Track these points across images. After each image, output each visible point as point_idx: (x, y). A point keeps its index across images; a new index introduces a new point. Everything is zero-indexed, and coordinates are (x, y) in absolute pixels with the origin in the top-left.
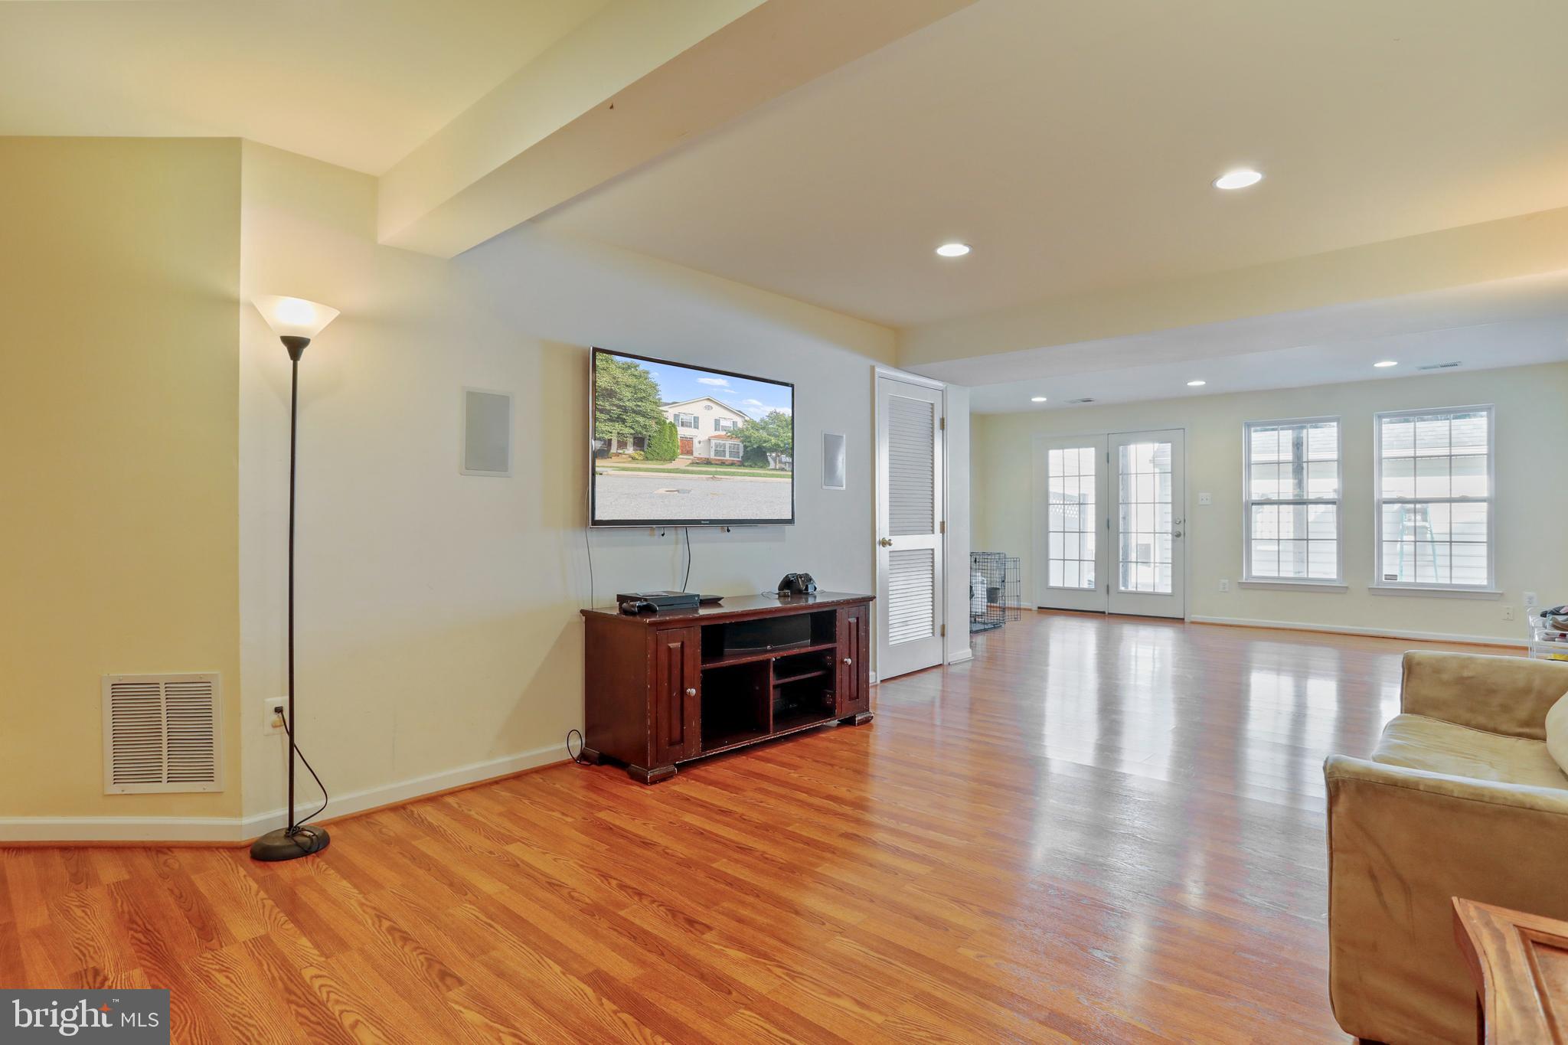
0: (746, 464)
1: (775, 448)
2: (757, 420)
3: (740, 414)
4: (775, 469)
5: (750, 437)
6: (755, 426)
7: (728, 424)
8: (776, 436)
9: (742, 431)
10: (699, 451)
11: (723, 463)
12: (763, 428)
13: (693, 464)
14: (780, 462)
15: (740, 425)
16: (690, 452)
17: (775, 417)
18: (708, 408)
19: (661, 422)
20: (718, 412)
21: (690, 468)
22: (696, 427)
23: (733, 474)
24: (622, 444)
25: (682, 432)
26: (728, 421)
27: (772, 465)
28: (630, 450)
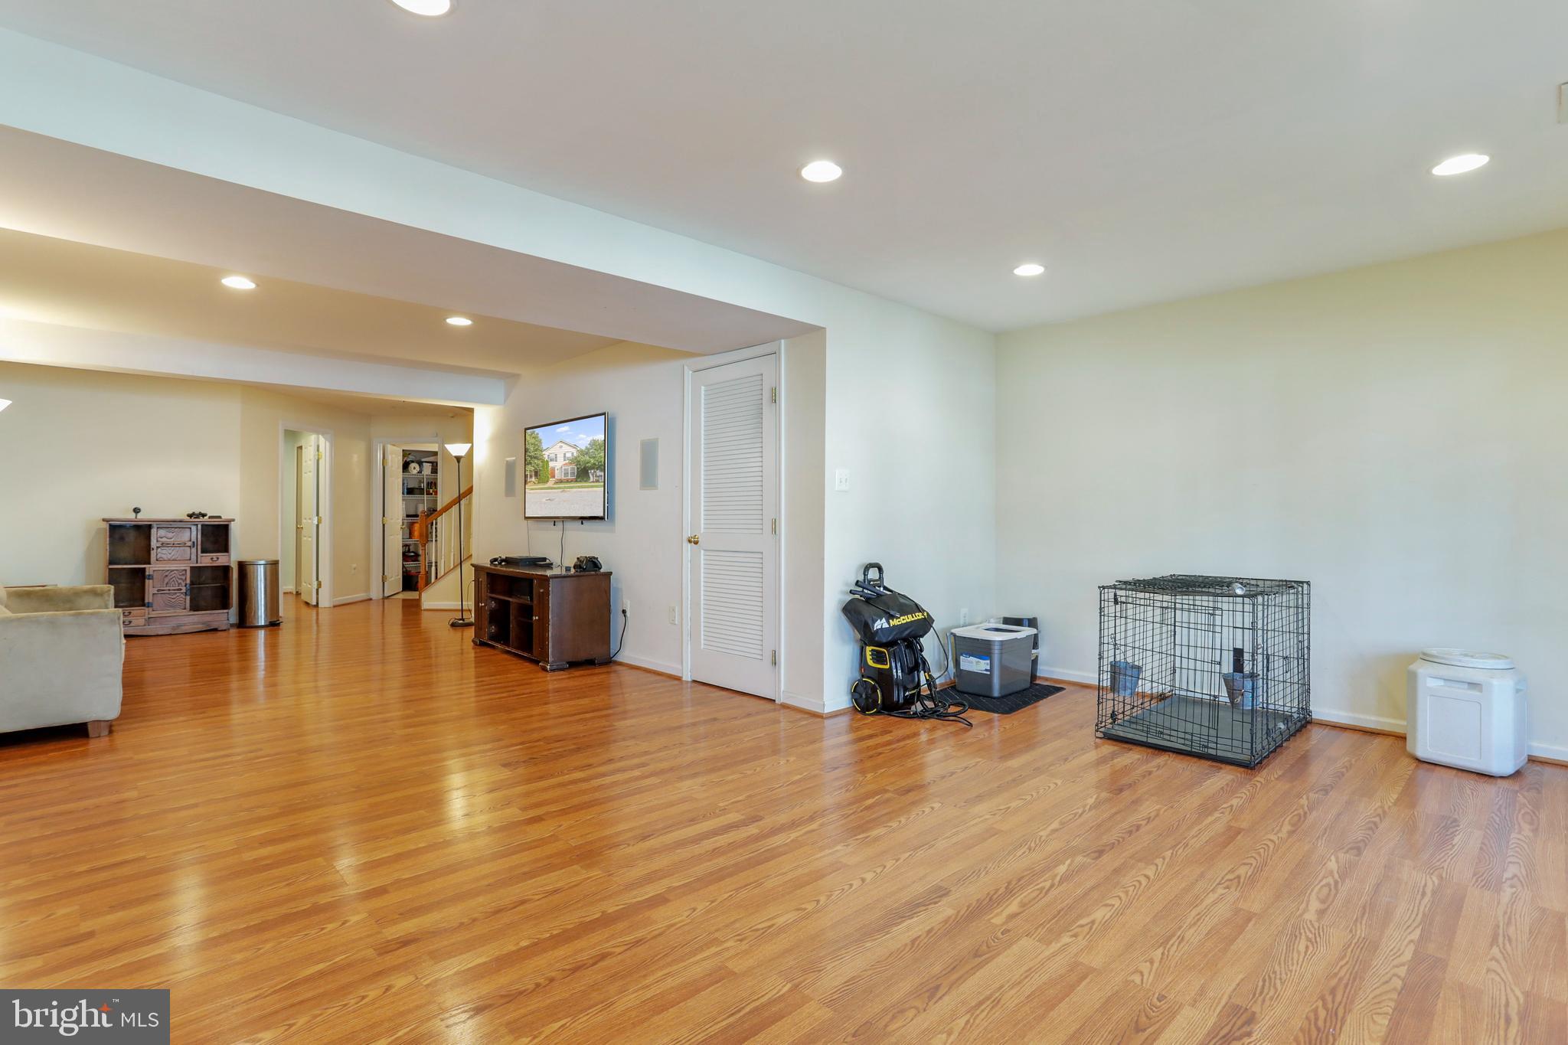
0: (578, 480)
1: (594, 467)
2: (583, 448)
3: (575, 446)
4: (593, 482)
5: (579, 461)
6: (582, 453)
7: (569, 455)
8: (594, 458)
9: (576, 458)
10: (558, 475)
11: (568, 481)
12: (587, 454)
13: (556, 483)
14: (596, 476)
15: (575, 454)
16: (554, 477)
17: (594, 443)
18: (561, 447)
19: (543, 461)
20: (566, 448)
21: (555, 486)
22: (556, 461)
23: (572, 487)
24: (531, 477)
25: (551, 464)
26: (570, 452)
27: (591, 479)
28: (533, 479)
